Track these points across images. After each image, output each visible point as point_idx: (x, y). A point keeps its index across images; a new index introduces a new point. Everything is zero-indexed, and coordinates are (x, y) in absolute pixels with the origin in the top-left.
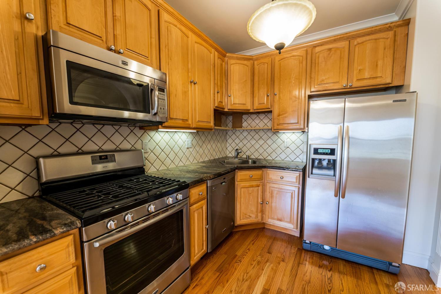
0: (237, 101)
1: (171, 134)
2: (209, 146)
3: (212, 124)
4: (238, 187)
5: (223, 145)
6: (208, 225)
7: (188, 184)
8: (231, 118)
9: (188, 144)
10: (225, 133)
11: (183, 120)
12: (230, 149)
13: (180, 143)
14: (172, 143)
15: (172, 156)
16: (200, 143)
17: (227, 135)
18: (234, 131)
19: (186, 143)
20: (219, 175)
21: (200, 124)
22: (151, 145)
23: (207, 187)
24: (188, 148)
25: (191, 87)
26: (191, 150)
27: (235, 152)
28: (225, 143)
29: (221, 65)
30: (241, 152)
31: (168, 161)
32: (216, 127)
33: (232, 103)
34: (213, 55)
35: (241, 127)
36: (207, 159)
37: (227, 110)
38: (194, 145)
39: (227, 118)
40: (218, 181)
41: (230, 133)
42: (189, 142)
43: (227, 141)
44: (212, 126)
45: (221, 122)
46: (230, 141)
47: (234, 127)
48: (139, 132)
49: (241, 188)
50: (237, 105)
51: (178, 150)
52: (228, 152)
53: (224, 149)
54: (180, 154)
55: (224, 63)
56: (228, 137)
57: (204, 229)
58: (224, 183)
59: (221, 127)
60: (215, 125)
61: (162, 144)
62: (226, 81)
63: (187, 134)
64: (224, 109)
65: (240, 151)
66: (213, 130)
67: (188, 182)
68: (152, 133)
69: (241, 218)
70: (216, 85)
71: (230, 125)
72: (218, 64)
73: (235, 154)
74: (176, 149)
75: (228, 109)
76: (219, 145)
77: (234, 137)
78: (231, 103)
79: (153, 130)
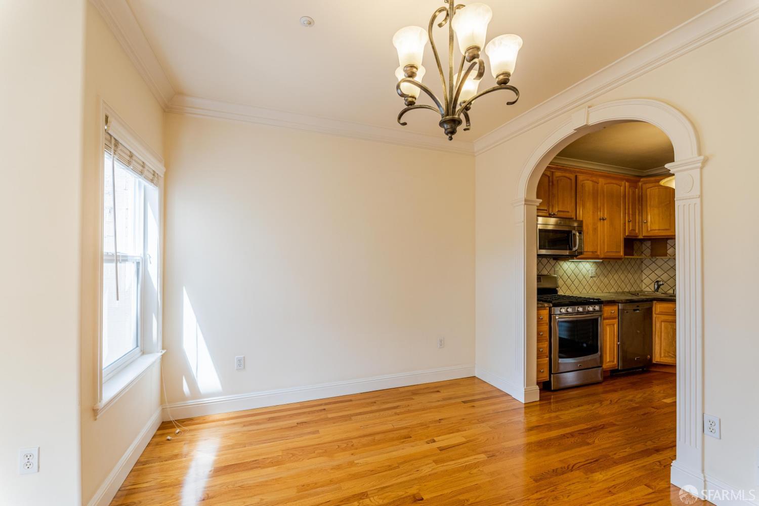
0: (656, 227)
1: (576, 264)
2: (616, 277)
3: (622, 253)
4: (657, 320)
5: (636, 276)
6: (619, 341)
7: (603, 301)
8: (649, 244)
9: (592, 273)
10: (638, 262)
11: (592, 252)
12: (647, 281)
13: (584, 271)
14: (577, 271)
15: (576, 282)
16: (605, 272)
17: (643, 264)
18: (654, 260)
19: (590, 272)
20: (631, 301)
21: (608, 254)
22: (561, 272)
23: (619, 309)
24: (591, 277)
25: (600, 224)
26: (595, 279)
27: (655, 285)
28: (639, 274)
29: (634, 193)
30: (663, 284)
31: (573, 287)
32: (626, 257)
33: (649, 229)
34: (624, 187)
35: (666, 255)
36: (612, 290)
37: (642, 238)
38: (599, 274)
39: (642, 243)
40: (630, 307)
41: (647, 262)
42: (593, 271)
43: (642, 271)
44: (622, 256)
45: (633, 249)
46: (647, 272)
47: (653, 255)
48: (552, 262)
49: (662, 322)
50: (656, 231)
51: (582, 279)
52: (644, 286)
53: (638, 281)
54: (584, 282)
55: (637, 190)
56: (644, 266)
57: (615, 345)
58: (638, 311)
59: (633, 255)
60: (625, 254)
61: (569, 272)
62: (640, 207)
63: (591, 264)
64: (638, 236)
65: (661, 283)
66: (623, 260)
67: (602, 300)
68: (562, 263)
69: (662, 355)
70: (627, 215)
71: (648, 252)
72: (629, 194)
73: (654, 287)
74: (581, 277)
75: (644, 236)
76: (630, 276)
77: (653, 266)
78: (647, 230)
79: (563, 260)
